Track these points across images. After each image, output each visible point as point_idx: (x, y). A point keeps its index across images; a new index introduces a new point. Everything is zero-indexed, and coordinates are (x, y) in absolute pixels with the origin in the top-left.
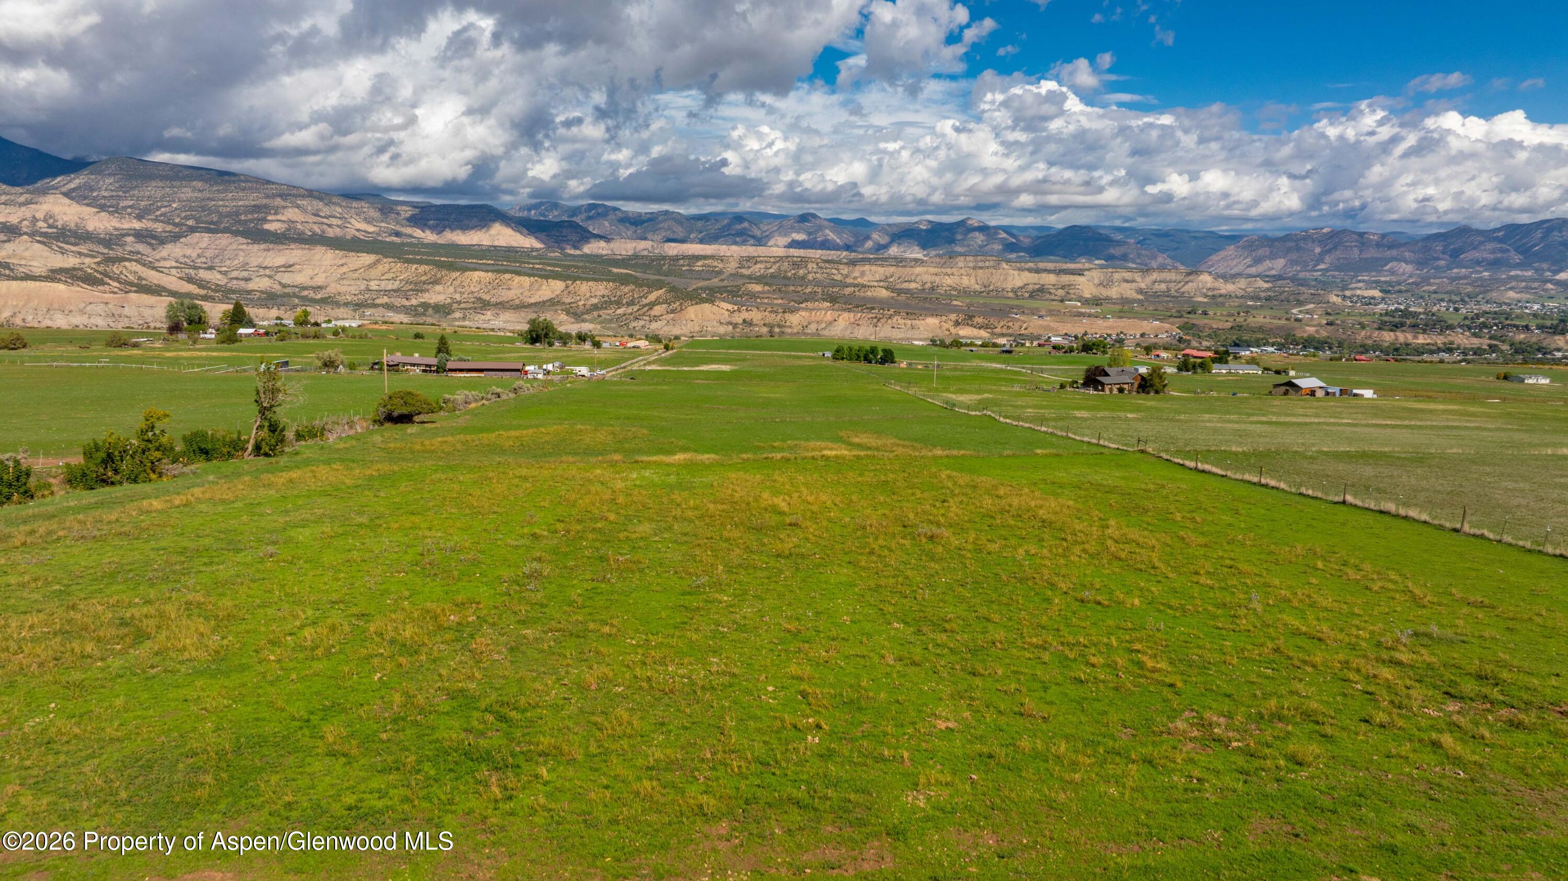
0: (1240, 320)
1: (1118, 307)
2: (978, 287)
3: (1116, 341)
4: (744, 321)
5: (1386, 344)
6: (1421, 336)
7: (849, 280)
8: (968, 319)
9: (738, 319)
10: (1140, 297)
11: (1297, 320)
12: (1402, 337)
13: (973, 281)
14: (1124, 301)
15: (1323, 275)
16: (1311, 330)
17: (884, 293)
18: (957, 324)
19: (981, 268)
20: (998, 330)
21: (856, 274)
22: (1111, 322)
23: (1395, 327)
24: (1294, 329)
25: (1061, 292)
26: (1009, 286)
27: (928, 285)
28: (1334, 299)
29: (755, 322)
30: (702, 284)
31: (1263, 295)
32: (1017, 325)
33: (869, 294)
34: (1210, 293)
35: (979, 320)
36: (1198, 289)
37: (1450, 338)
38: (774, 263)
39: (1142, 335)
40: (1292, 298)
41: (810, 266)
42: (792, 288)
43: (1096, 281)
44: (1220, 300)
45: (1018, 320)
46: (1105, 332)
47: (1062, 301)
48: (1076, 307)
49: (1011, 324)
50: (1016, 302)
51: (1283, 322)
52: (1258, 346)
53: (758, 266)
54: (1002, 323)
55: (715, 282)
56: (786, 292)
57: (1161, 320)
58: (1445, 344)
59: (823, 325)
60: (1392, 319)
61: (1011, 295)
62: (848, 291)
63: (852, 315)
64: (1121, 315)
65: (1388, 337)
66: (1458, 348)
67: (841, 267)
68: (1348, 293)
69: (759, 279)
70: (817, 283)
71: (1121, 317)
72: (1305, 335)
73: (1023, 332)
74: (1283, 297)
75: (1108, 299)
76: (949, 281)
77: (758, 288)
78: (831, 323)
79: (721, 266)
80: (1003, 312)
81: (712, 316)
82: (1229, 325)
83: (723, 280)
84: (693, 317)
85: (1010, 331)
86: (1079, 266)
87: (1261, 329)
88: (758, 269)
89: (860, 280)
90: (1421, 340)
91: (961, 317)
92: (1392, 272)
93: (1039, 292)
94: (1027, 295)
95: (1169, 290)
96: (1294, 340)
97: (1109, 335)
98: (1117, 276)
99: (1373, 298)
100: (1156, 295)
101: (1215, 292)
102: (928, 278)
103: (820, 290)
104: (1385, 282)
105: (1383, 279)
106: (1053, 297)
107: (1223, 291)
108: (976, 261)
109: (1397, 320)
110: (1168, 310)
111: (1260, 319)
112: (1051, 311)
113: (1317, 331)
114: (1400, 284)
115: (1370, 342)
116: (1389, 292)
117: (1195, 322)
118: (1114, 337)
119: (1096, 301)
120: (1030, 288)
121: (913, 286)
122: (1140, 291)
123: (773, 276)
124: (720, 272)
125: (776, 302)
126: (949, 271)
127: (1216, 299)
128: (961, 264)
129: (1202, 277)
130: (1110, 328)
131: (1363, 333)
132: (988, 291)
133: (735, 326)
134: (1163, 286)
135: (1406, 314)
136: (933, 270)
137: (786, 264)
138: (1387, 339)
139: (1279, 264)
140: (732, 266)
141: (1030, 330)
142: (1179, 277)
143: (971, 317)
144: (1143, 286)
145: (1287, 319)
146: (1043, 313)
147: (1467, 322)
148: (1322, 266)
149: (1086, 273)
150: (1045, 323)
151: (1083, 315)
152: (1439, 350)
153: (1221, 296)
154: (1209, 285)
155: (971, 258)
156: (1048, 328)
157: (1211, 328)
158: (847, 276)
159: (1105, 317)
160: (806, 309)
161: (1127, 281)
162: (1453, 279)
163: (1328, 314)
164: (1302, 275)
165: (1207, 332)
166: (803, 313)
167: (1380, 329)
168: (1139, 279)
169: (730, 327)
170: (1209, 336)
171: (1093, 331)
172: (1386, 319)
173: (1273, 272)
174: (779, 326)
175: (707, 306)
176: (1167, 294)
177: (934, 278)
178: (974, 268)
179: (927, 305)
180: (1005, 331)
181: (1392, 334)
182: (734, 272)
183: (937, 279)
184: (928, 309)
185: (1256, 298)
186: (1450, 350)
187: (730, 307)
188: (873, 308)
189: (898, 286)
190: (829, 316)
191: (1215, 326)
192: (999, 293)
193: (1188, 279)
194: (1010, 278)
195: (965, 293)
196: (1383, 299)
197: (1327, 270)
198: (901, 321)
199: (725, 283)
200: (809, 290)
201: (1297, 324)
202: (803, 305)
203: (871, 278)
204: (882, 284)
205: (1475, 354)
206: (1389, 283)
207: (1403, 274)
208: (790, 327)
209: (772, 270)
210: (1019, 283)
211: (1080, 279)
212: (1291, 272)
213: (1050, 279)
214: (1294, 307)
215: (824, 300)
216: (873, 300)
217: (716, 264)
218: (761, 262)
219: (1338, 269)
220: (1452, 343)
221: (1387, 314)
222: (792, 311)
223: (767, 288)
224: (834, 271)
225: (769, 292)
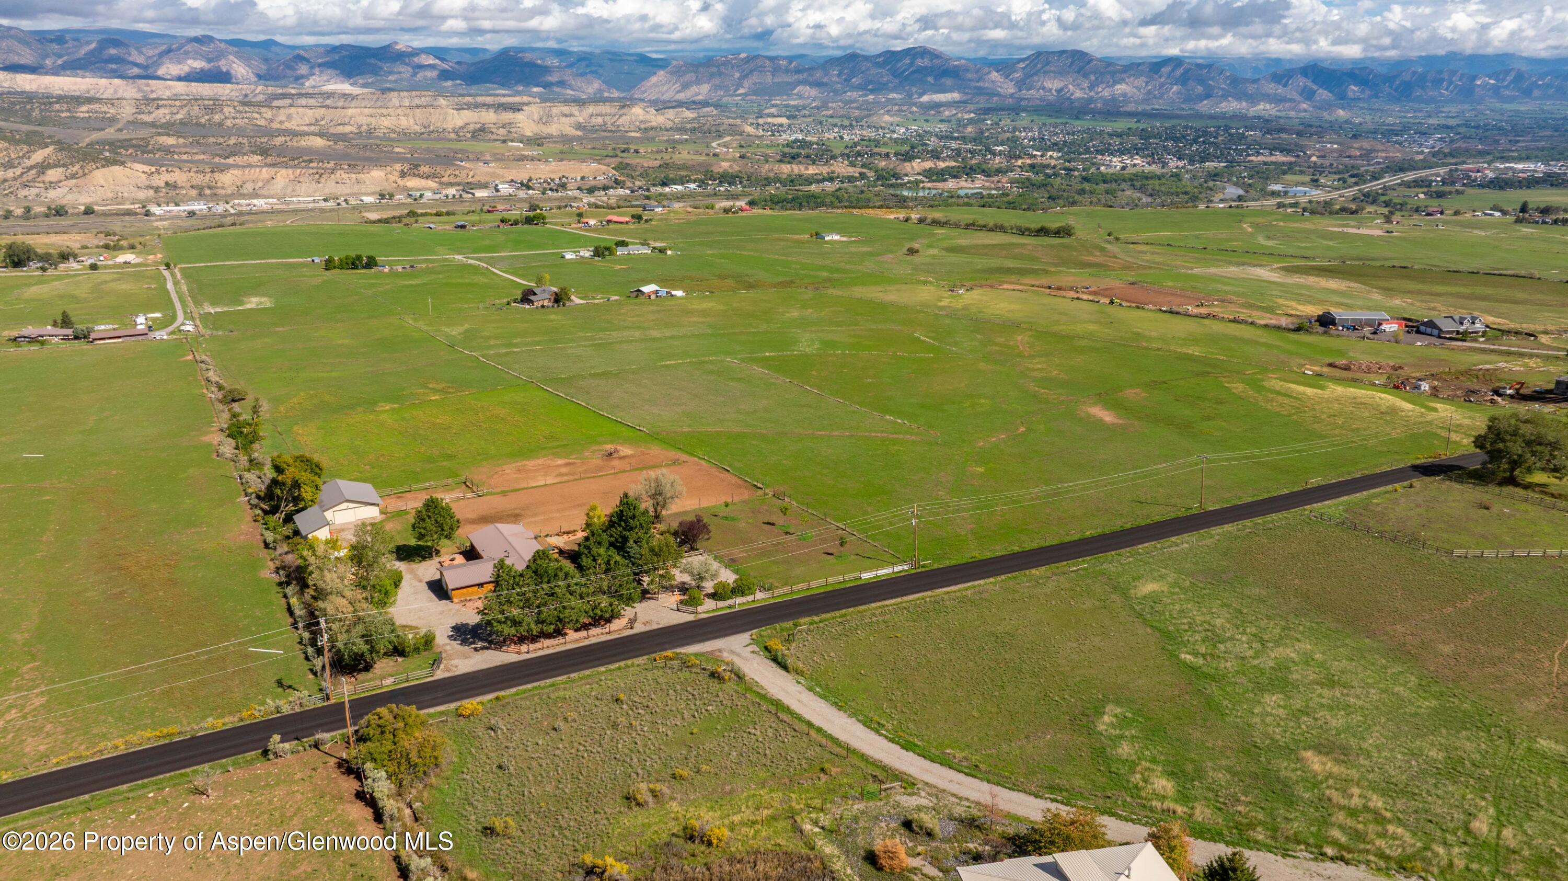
0: (666, 157)
1: (559, 147)
2: (418, 128)
3: (559, 185)
4: (167, 184)
5: (784, 176)
6: (811, 167)
7: (275, 125)
8: (413, 168)
9: (159, 181)
10: (579, 133)
11: (715, 155)
12: (797, 169)
13: (412, 122)
14: (565, 139)
15: (743, 99)
16: (725, 165)
17: (319, 142)
18: (403, 174)
19: (418, 107)
20: (445, 179)
21: (282, 117)
22: (553, 164)
23: (794, 158)
24: (711, 165)
25: (502, 131)
26: (449, 126)
27: (364, 128)
28: (749, 129)
29: (180, 183)
30: (96, 136)
31: (689, 126)
32: (464, 173)
33: (302, 143)
34: (643, 126)
35: (424, 169)
36: (632, 122)
37: (832, 168)
38: (181, 107)
39: (583, 178)
40: (713, 129)
41: (226, 110)
42: (212, 140)
43: (536, 117)
44: (651, 133)
45: (464, 168)
46: (549, 176)
47: (504, 141)
48: (519, 149)
49: (457, 172)
50: (458, 146)
51: (703, 158)
52: (682, 184)
53: (162, 111)
54: (449, 172)
55: (110, 133)
56: (207, 145)
57: (598, 162)
58: (828, 173)
59: (260, 184)
60: (791, 150)
61: (453, 136)
62: (279, 141)
63: (290, 171)
64: (562, 156)
65: (786, 169)
66: (838, 177)
67: (263, 110)
68: (761, 121)
69: (168, 128)
70: (240, 132)
71: (562, 160)
72: (721, 170)
73: (470, 180)
74: (706, 128)
75: (549, 137)
76: (386, 122)
77: (170, 141)
78: (268, 181)
79: (112, 111)
80: (448, 159)
81: (127, 181)
82: (657, 163)
83: (120, 130)
84: (102, 182)
85: (458, 180)
86: (517, 99)
87: (684, 166)
88: (162, 115)
89: (287, 125)
90: (812, 170)
91: (406, 167)
92: (800, 96)
93: (480, 132)
94: (469, 135)
95: (605, 124)
96: (712, 176)
97: (553, 180)
98: (555, 110)
99: (781, 125)
100: (594, 129)
101: (647, 125)
102: (364, 120)
103: (245, 141)
104: (794, 106)
105: (792, 103)
106: (495, 137)
107: (654, 124)
108: (412, 98)
109: (795, 151)
110: (605, 148)
111: (684, 155)
112: (495, 154)
113: (731, 166)
114: (805, 108)
115: (772, 175)
116: (794, 117)
117: (628, 161)
118: (557, 181)
119: (537, 141)
120: (471, 127)
121: (348, 129)
122: (579, 126)
123: (182, 123)
124: (113, 120)
125: (197, 157)
126: (384, 111)
127: (649, 133)
128: (395, 101)
129: (634, 110)
130: (553, 172)
131: (767, 166)
132: (430, 134)
133: (157, 190)
134: (600, 120)
135: (804, 144)
136: (366, 111)
137: (196, 108)
138: (786, 171)
139: (702, 91)
140: (127, 112)
141: (477, 178)
142: (614, 111)
143: (416, 166)
144: (581, 120)
145: (707, 155)
146: (488, 157)
147: (847, 151)
148: (741, 91)
149: (525, 108)
150: (491, 170)
151: (523, 158)
152: (824, 180)
153: (652, 128)
154: (641, 118)
155: (405, 94)
156: (494, 175)
157: (643, 167)
158: (272, 121)
159: (547, 161)
160: (236, 166)
161: (566, 116)
162: (846, 103)
163: (741, 146)
164: (725, 100)
165: (640, 170)
166: (235, 172)
167: (781, 161)
168: (576, 113)
169: (151, 192)
170: (641, 175)
171: (537, 176)
172: (787, 150)
173: (700, 98)
174: (210, 187)
175: (117, 169)
176: (603, 128)
177: (370, 119)
178: (411, 107)
179: (368, 154)
180: (452, 180)
181: (789, 166)
182: (131, 119)
183: (373, 121)
184: (369, 159)
185: (682, 130)
186: (831, 179)
187: (146, 168)
188: (311, 161)
189: (332, 130)
190: (266, 173)
191: (646, 165)
192: (439, 135)
193: (621, 112)
194: (449, 118)
195: (405, 136)
196: (789, 126)
197: (746, 94)
198: (345, 176)
199: (125, 135)
200: (232, 141)
201: (714, 160)
202: (230, 161)
203: (300, 121)
204: (313, 128)
205: (849, 182)
206: (797, 108)
207: (808, 98)
208: (223, 188)
209: (179, 116)
210: (460, 123)
211: (519, 116)
212: (715, 97)
213: (489, 117)
214: (714, 139)
215: (254, 153)
216: (309, 151)
217: (105, 109)
218: (165, 106)
219: (755, 93)
220: (833, 172)
221: (788, 145)
222: (223, 169)
223: (181, 141)
224: (256, 115)
225: (185, 146)
